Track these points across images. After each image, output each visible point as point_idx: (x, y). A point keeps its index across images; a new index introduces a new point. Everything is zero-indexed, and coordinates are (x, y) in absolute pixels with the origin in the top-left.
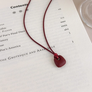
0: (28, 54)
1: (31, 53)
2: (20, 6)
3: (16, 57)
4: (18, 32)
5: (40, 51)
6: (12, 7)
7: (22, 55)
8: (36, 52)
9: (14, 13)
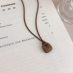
0: (14, 43)
1: (17, 43)
2: (9, 5)
3: (4, 46)
4: (6, 26)
5: (24, 41)
6: (2, 6)
7: (9, 45)
8: (21, 41)
9: (4, 10)
